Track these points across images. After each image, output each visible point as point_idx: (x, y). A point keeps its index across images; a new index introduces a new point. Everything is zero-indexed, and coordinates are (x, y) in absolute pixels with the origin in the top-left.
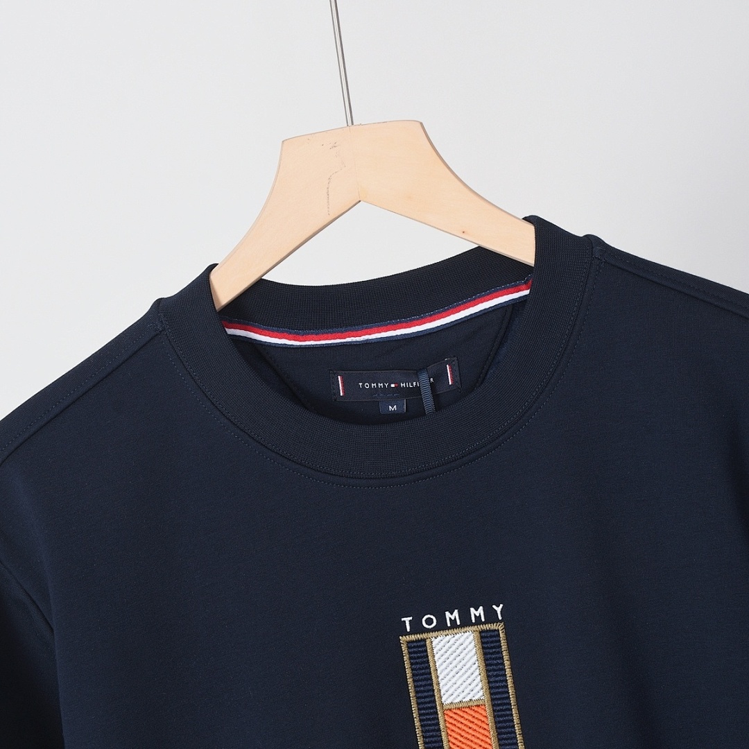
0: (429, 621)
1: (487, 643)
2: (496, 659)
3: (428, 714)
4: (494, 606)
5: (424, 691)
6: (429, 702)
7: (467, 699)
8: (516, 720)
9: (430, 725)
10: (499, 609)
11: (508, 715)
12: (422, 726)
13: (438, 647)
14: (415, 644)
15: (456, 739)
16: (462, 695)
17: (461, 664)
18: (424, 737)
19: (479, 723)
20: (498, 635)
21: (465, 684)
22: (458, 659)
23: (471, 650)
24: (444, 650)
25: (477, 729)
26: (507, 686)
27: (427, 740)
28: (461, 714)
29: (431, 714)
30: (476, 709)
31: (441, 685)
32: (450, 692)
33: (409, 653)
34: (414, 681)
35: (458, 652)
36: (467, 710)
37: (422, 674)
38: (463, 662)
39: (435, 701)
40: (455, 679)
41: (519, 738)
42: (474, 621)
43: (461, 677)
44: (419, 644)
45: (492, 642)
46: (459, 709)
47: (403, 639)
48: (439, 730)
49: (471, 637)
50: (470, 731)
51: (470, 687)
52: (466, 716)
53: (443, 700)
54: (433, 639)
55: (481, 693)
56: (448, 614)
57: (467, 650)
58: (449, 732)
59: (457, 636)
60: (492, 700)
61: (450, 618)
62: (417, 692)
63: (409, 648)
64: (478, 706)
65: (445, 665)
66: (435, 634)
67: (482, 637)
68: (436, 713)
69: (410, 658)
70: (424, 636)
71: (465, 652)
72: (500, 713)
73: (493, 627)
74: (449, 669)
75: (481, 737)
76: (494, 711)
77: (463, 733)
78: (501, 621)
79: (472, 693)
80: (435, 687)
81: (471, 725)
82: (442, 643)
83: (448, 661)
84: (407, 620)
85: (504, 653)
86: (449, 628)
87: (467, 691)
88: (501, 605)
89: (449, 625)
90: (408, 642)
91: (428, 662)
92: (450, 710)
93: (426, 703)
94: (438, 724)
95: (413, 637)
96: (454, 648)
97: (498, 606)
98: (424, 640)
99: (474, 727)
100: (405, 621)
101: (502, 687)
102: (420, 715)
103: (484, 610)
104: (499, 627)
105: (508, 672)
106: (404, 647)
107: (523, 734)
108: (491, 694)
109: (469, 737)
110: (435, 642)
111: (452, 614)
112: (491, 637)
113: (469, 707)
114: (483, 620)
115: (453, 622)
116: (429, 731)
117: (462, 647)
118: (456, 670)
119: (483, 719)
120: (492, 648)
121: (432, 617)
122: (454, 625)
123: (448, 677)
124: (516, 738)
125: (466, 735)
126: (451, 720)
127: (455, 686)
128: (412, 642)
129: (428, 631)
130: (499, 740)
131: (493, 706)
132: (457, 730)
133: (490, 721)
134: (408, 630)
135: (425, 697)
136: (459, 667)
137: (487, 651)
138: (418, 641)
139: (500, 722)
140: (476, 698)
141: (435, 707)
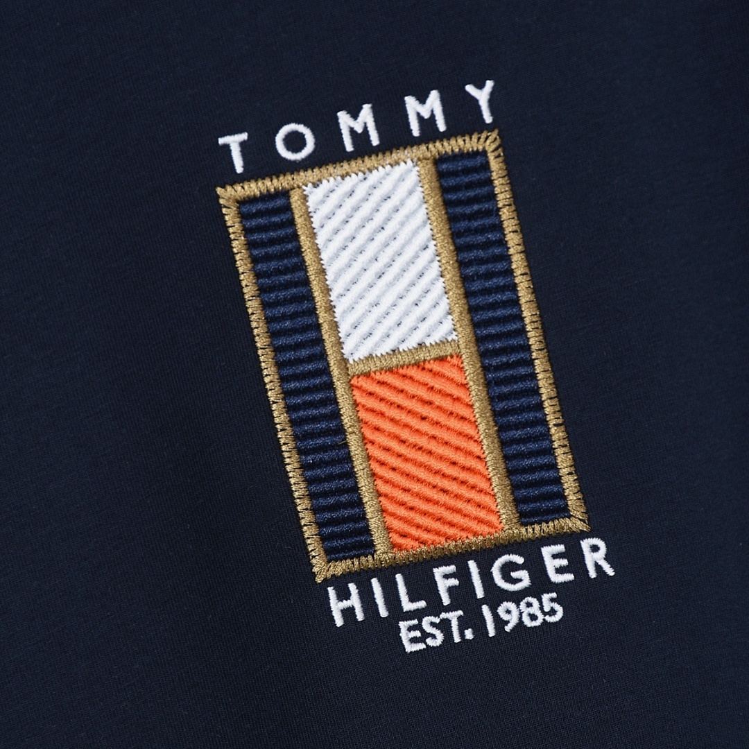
0: (295, 142)
1: (456, 189)
2: (482, 230)
3: (308, 390)
4: (470, 89)
5: (294, 331)
6: (310, 359)
7: (412, 343)
8: (546, 388)
9: (315, 419)
10: (482, 95)
11: (523, 378)
12: (293, 423)
13: (325, 210)
14: (260, 206)
15: (387, 449)
16: (397, 335)
17: (390, 251)
18: (300, 452)
19: (447, 404)
20: (486, 167)
21: (403, 305)
22: (381, 237)
23: (414, 213)
24: (341, 215)
25: (442, 419)
26: (516, 302)
27: (310, 459)
28: (398, 383)
29: (316, 389)
30: (436, 367)
31: (338, 311)
32: (363, 329)
33: (247, 231)
34: (265, 305)
35: (379, 218)
36: (412, 372)
37: (286, 286)
38: (395, 246)
39: (323, 356)
40: (375, 292)
41: (557, 435)
42: (416, 133)
43: (391, 285)
44: (271, 205)
45: (470, 186)
46: (390, 370)
47: (228, 195)
48: (341, 430)
49: (413, 177)
50: (424, 427)
51: (418, 312)
52: (410, 388)
53: (346, 350)
54: (308, 189)
55: (448, 324)
56: (344, 119)
57: (403, 212)
58: (369, 434)
59: (374, 177)
60: (479, 340)
61: (352, 131)
62: (273, 335)
63: (243, 216)
64: (442, 359)
65: (345, 256)
66: (311, 175)
67: (441, 175)
68: (330, 386)
69: (250, 245)
70: (283, 182)
71: (399, 217)
72: (501, 374)
73: (470, 143)
74: (357, 267)
75: (455, 440)
76: (485, 369)
77: (405, 434)
78: (490, 128)
79: (424, 328)
80: (323, 317)
81: (424, 411)
83: (353, 246)
84: (234, 142)
85: (506, 214)
86: (349, 157)
87: (409, 322)
88: (489, 84)
89: (349, 147)
90: (242, 203)
91: (298, 251)
92: (367, 375)
93: (300, 361)
94: (337, 415)
95: (253, 188)
96: (366, 209)
97: (480, 86)
98: (285, 194)
99: (434, 415)
100: (227, 147)
101: (504, 304)
102: (287, 394)
103: (442, 100)
104: (488, 143)
105: (518, 264)
106: (231, 217)
107: (568, 424)
108: (475, 325)
109: (422, 441)
110: (315, 196)
111: (355, 116)
112: (467, 171)
113: (417, 364)
114: (442, 127)
115: (361, 139)
116: (312, 435)
117: (389, 205)
118: (376, 268)
119: (456, 392)
120: (470, 201)
121: (301, 128)
122: (363, 147)
123: (356, 290)
124: (547, 436)
125: (413, 439)
126: (371, 403)
127: (377, 312)
128: (252, 200)
129: (294, 167)
130: (504, 444)
131: (483, 355)
132: (387, 426)
133: (476, 394)
134: (239, 168)
135: (298, 346)
136: (384, 259)
137: (459, 210)
138: (266, 197)
139: (502, 397)
140: (436, 337)
141: (326, 371)
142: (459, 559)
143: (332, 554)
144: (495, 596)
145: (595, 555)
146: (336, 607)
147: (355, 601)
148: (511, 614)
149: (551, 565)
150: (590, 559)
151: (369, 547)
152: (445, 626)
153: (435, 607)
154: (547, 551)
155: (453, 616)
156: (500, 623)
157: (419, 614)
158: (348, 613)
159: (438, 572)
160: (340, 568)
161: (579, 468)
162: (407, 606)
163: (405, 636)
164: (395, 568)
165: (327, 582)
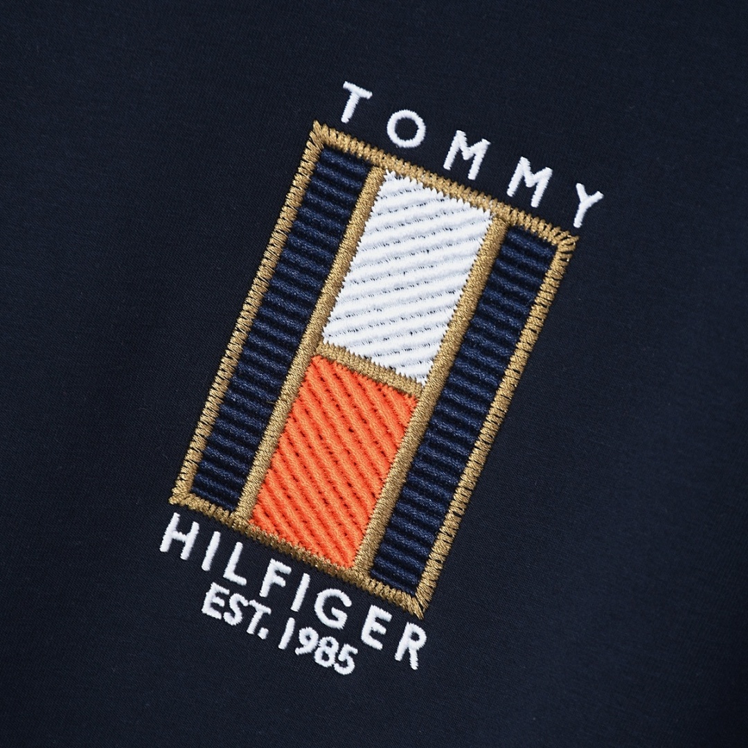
0: (406, 129)
1: (511, 261)
2: (508, 311)
3: (273, 340)
4: (580, 188)
5: (296, 283)
6: (293, 316)
7: (385, 362)
8: (468, 477)
9: (262, 367)
10: (586, 200)
11: (455, 455)
12: (242, 358)
13: (391, 202)
14: (340, 161)
15: (303, 434)
16: (378, 346)
18: (231, 386)
19: (379, 433)
20: (548, 261)
21: (401, 325)
22: (421, 258)
23: (462, 257)
24: (402, 215)
25: (366, 442)
26: (493, 390)
27: (235, 397)
28: (351, 387)
29: (281, 344)
30: (391, 396)
31: (344, 293)
32: (354, 322)
33: (315, 174)
34: (287, 245)
35: (430, 241)
36: (369, 386)
37: (316, 242)
38: (428, 273)
39: (307, 320)
40: (385, 298)
41: (450, 522)
42: (510, 192)
43: (402, 302)
44: (350, 166)
45: (523, 267)
46: (352, 371)
47: (321, 133)
48: (276, 392)
49: (482, 227)
50: (347, 437)
51: (409, 340)
52: (357, 397)
53: (328, 330)
54: (390, 176)
55: (425, 368)
56: (460, 139)
57: (454, 250)
58: (297, 411)
59: (450, 204)
60: (442, 399)
61: (459, 153)
62: (277, 273)
63: (321, 160)
64: (400, 392)
66: (400, 166)
67: (506, 242)
68: (293, 350)
69: (310, 187)
70: (374, 155)
71: (448, 251)
72: (440, 440)
73: (548, 233)
74: (384, 267)
75: (364, 466)
76: (430, 426)
77: (327, 433)
78: (574, 232)
79: (404, 356)
80: (328, 289)
81: (356, 424)
82: (405, 198)
83: (393, 249)
84: (357, 93)
85: (537, 311)
86: (442, 173)
87: (394, 343)
88: (598, 196)
90: (328, 147)
91: (346, 220)
92: (330, 362)
93: (283, 311)
94: (282, 377)
95: (345, 142)
96: (426, 225)
97: (590, 192)
98: (368, 166)
99: (361, 433)
101: (483, 384)
102: (254, 330)
103: (551, 181)
104: (563, 244)
105: (518, 359)
106: (310, 153)
107: (465, 520)
108: (448, 384)
109: (337, 449)
110: (391, 184)
111: (470, 143)
112: (530, 254)
113: (377, 382)
114: (535, 202)
115: (462, 165)
116: (250, 379)
117: (447, 236)
118: (399, 279)
119: (393, 428)
120: (515, 280)
121: (419, 122)
123: (371, 286)
124: (441, 517)
125: (330, 441)
126: (317, 387)
127: (376, 316)
128: (337, 151)
129: (391, 149)
130: (402, 498)
131: (436, 413)
132: (317, 415)
133: (408, 442)
134: (345, 118)
135: (291, 298)
136: (411, 277)
137: (501, 281)
138: (351, 157)
139: (427, 459)
140: (408, 371)
141: (299, 335)
142: (299, 565)
143: (198, 488)
144: (306, 617)
145: (412, 642)
146: (171, 533)
147: (189, 539)
148: (309, 641)
149: (370, 624)
150: (406, 643)
151: (232, 504)
152: (248, 612)
153: (251, 591)
154: (375, 611)
155: (261, 610)
156: (295, 642)
157: (234, 588)
158: (177, 545)
159: (274, 565)
160: (196, 503)
161: (449, 561)
162: (229, 574)
163: (210, 597)
164: (240, 535)
165: (177, 508)
